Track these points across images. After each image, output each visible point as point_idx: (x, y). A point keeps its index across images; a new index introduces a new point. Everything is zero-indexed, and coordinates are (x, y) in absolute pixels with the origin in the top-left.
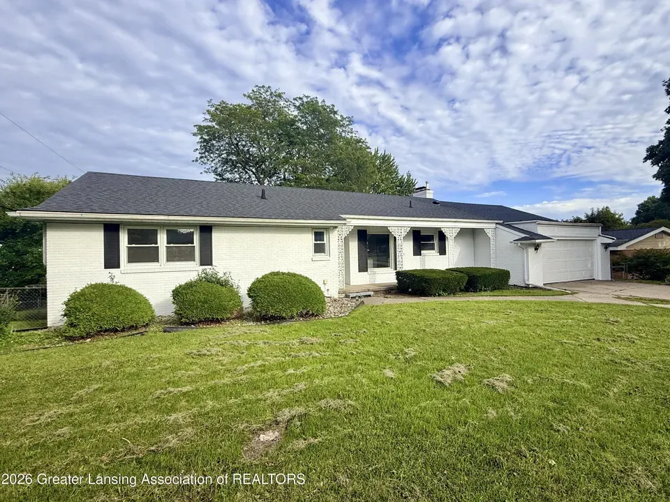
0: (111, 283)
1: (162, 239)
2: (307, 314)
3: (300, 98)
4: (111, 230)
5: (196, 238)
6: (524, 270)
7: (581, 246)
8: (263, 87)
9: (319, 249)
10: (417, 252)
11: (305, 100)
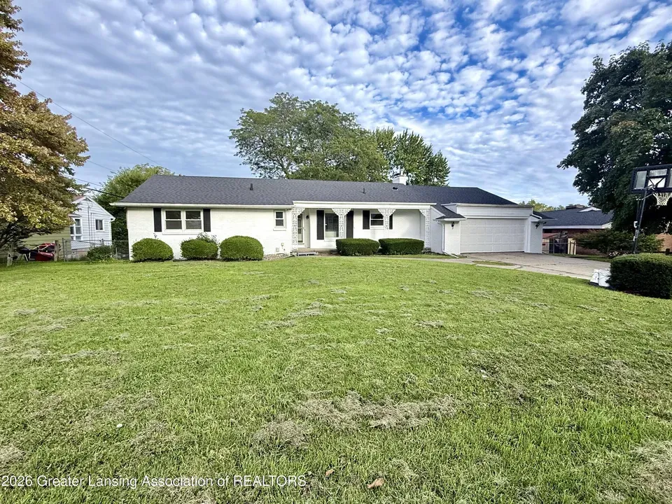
0: (154, 238)
1: (183, 215)
2: (246, 258)
3: (309, 103)
4: (157, 211)
5: (202, 214)
6: (441, 242)
7: (517, 225)
8: (282, 93)
9: (279, 223)
10: (366, 226)
11: (312, 103)
